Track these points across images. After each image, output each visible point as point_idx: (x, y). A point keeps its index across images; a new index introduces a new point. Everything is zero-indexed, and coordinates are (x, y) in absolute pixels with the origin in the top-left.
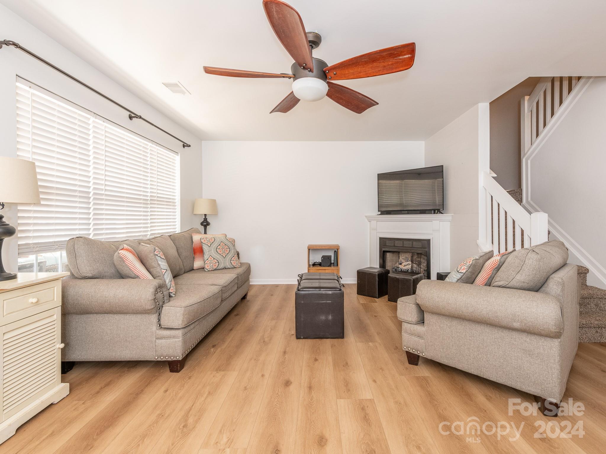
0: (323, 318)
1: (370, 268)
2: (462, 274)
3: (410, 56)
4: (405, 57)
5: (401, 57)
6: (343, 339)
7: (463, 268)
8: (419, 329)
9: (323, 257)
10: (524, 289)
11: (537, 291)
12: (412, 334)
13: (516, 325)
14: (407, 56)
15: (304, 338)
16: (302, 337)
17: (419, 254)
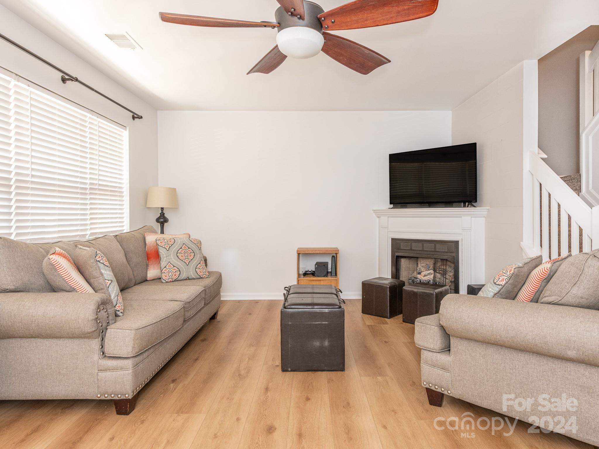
0: (317, 344)
1: (380, 278)
2: (500, 287)
6: (344, 372)
7: (501, 278)
8: (444, 358)
9: (318, 264)
12: (434, 366)
16: (290, 369)
17: (444, 261)
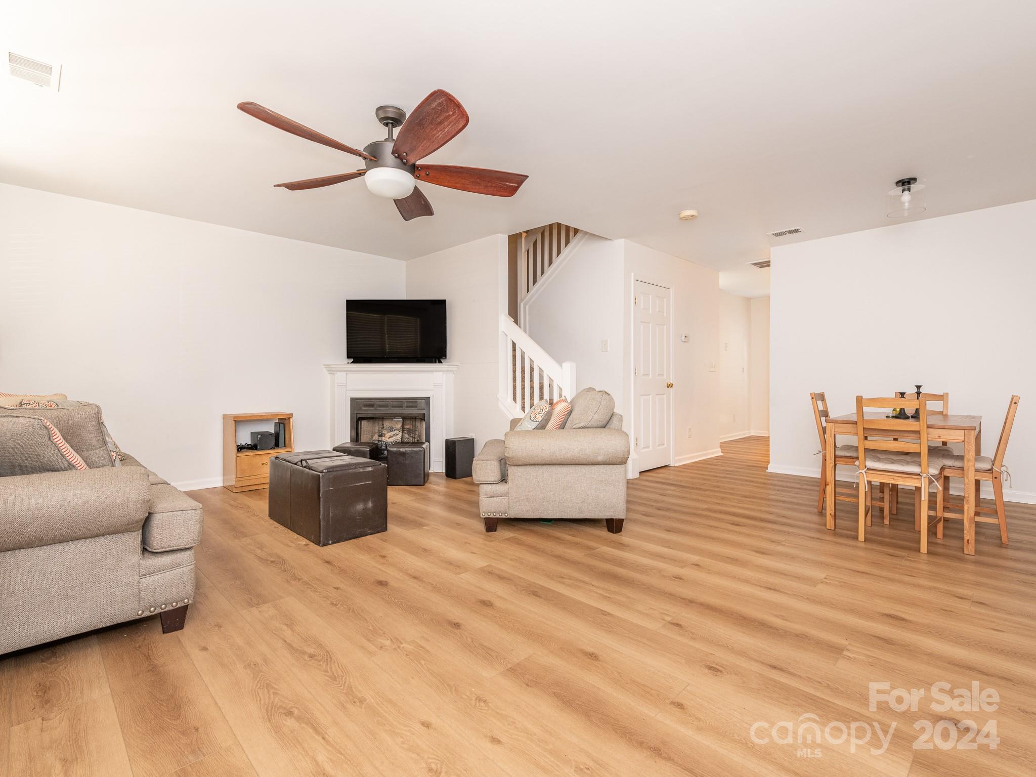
0: (360, 507)
1: (344, 444)
2: (538, 423)
3: (516, 185)
4: (512, 184)
5: (507, 184)
6: (386, 532)
7: (538, 416)
8: (502, 488)
9: (253, 434)
10: (599, 427)
11: (604, 428)
12: (492, 496)
13: (600, 458)
14: (514, 185)
15: (332, 543)
16: (330, 542)
17: (413, 418)
